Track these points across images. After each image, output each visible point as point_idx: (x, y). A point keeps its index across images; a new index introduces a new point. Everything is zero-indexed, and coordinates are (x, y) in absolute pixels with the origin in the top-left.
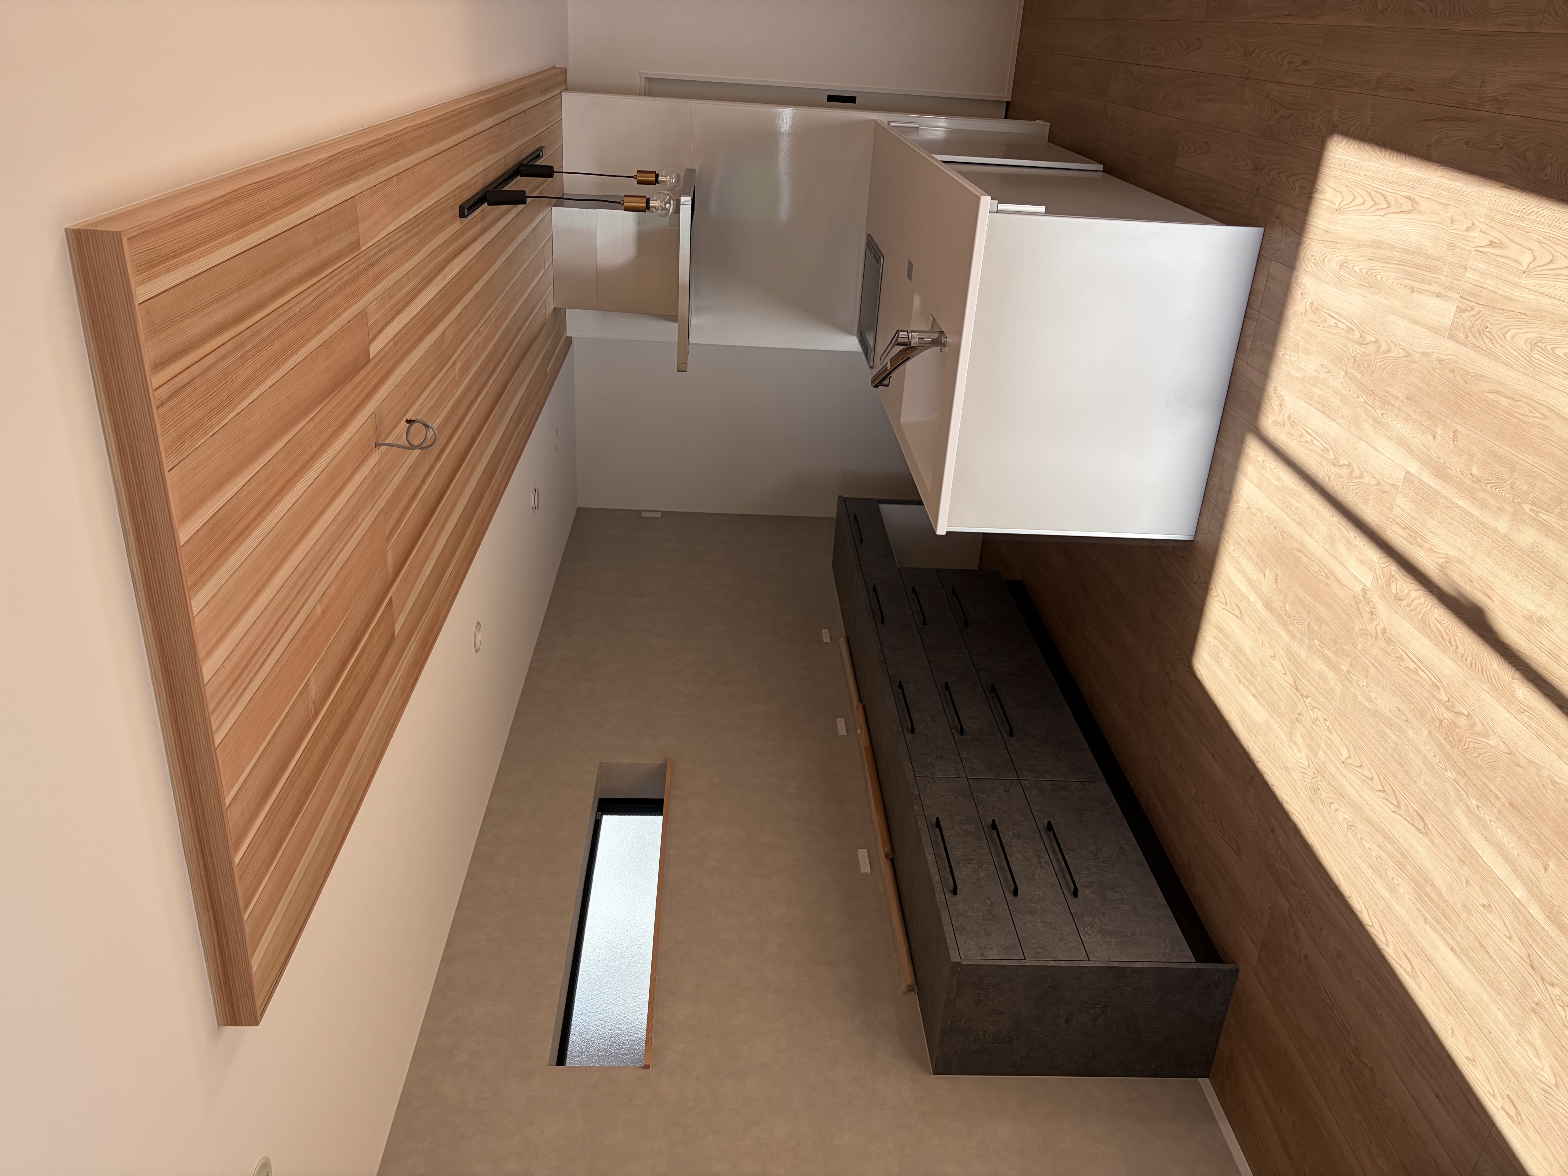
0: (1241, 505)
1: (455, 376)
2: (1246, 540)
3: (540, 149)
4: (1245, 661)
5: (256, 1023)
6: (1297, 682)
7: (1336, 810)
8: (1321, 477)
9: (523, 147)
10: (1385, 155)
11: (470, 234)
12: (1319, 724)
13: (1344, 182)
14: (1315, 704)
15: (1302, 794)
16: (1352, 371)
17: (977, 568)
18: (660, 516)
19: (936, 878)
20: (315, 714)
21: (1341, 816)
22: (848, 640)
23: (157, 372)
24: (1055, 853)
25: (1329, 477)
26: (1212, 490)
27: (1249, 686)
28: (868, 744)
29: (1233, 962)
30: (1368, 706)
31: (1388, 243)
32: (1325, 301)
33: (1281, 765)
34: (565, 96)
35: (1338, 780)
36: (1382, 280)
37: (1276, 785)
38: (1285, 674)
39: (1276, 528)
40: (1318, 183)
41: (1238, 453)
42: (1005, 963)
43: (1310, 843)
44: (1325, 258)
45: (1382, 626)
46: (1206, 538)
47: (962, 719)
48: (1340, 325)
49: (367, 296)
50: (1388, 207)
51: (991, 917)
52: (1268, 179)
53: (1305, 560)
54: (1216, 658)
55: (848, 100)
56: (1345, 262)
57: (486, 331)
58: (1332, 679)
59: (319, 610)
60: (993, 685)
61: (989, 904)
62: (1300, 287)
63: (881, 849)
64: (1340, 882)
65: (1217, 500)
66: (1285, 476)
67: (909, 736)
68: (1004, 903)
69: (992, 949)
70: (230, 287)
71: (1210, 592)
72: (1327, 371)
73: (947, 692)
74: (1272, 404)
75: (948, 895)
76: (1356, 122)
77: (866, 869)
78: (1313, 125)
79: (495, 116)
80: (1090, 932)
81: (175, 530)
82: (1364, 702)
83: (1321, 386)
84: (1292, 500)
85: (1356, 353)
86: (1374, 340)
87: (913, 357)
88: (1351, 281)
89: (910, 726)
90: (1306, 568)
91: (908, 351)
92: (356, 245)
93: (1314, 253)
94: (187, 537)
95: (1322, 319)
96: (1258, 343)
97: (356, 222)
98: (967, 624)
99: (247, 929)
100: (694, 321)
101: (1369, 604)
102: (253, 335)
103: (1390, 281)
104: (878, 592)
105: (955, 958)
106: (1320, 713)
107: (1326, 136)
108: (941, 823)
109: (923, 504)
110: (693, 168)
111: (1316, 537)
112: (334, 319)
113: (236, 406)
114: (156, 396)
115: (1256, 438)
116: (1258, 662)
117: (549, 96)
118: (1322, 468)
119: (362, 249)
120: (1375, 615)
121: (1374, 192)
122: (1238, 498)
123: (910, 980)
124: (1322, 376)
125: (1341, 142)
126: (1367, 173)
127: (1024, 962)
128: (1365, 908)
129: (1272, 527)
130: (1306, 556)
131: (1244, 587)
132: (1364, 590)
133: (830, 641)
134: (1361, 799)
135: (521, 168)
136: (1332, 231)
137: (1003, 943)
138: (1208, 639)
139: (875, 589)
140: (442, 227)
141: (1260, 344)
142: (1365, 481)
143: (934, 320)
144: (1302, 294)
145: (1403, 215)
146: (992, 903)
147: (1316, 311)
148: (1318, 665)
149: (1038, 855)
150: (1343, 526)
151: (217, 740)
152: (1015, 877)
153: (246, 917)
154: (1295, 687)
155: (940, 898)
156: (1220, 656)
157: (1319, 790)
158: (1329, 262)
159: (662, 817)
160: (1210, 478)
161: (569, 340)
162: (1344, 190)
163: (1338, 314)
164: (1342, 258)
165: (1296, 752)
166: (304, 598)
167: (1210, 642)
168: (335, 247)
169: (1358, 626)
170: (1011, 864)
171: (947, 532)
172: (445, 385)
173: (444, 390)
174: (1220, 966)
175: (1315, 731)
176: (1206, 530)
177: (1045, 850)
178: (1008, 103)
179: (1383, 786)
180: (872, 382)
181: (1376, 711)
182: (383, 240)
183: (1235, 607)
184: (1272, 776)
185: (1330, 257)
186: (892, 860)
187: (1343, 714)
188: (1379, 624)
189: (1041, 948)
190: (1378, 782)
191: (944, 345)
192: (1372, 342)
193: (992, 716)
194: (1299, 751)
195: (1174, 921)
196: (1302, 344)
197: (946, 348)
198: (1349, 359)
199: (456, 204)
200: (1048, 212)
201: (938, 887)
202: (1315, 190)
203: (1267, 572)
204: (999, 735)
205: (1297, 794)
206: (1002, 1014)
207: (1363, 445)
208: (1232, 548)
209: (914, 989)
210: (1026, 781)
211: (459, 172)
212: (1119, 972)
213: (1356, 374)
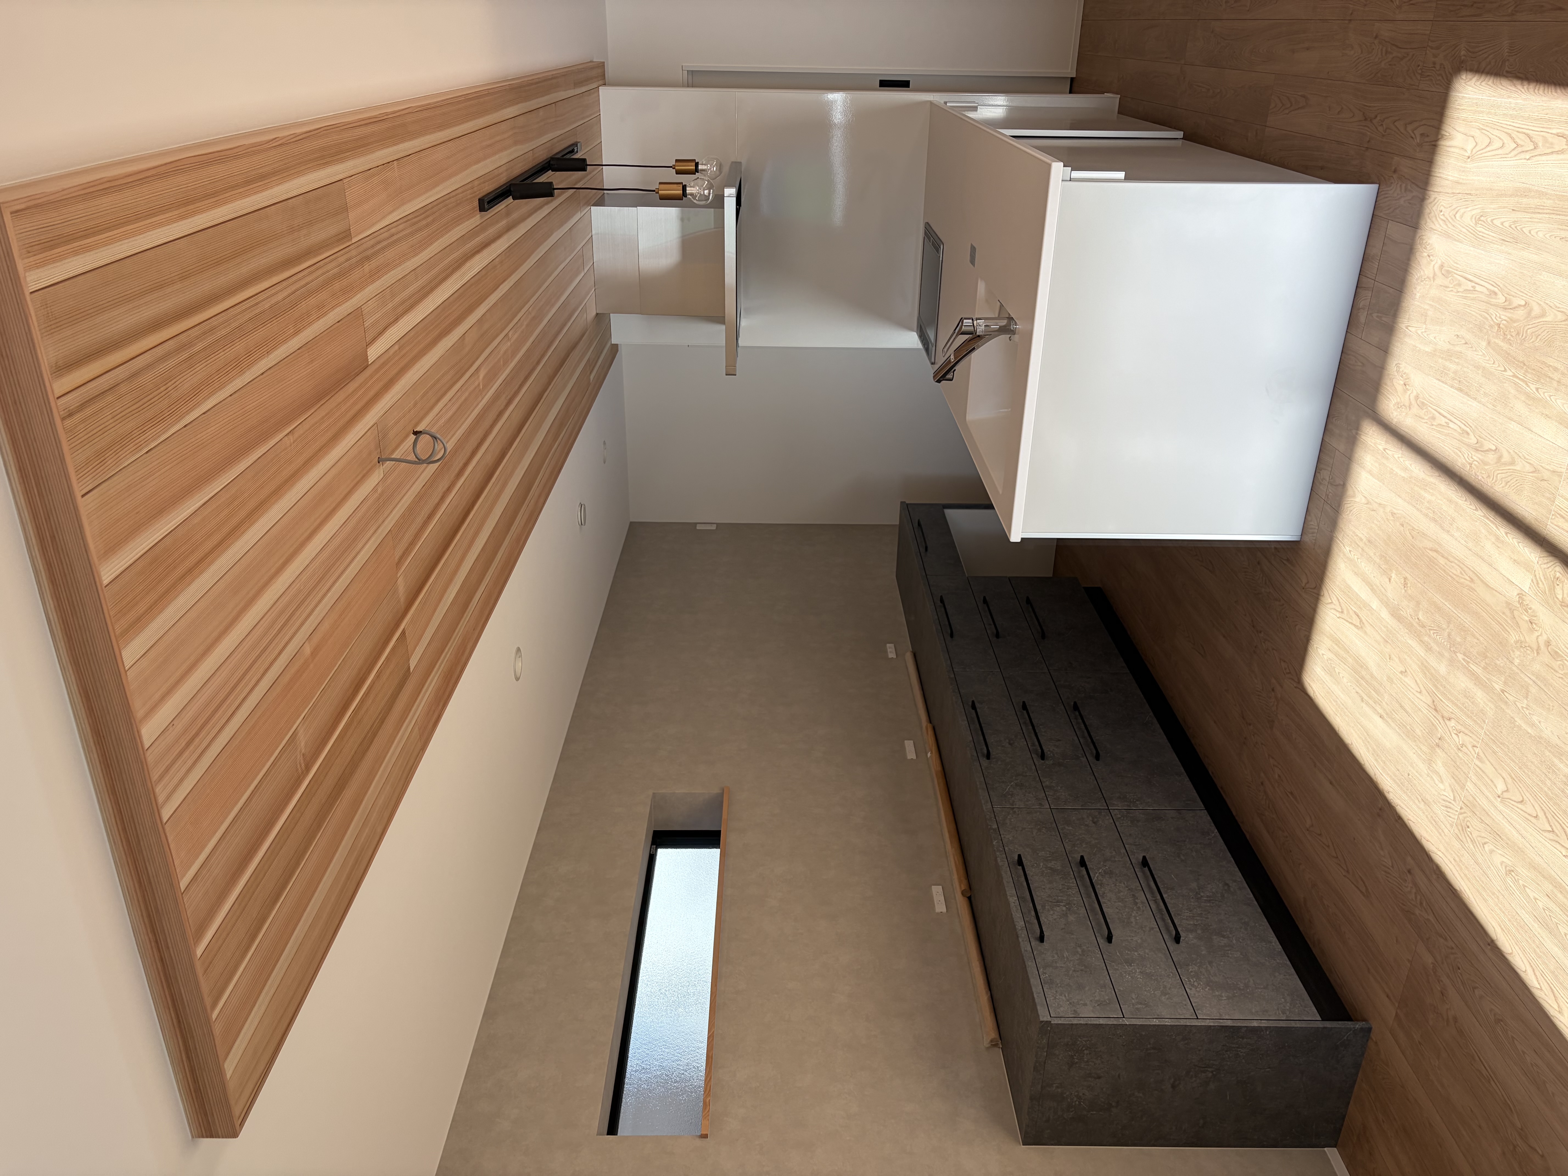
0: (1357, 500)
1: (479, 385)
2: (1365, 540)
3: (575, 144)
4: (1368, 677)
5: (234, 1134)
6: (1436, 702)
7: (1491, 851)
8: (1459, 465)
9: (555, 140)
10: (1528, 89)
11: (492, 231)
12: (1466, 750)
13: (1477, 124)
14: (1459, 727)
15: (1446, 831)
16: (1496, 341)
17: (1051, 576)
18: (715, 528)
19: (1020, 924)
20: (306, 768)
21: (1497, 859)
22: (915, 656)
23: (61, 376)
24: (1152, 893)
25: (1471, 464)
26: (1321, 483)
27: (1374, 705)
28: (939, 768)
29: (1364, 1020)
30: (1530, 731)
31: (1537, 190)
32: (1459, 263)
33: (1418, 797)
34: (603, 91)
35: (1494, 818)
36: (1530, 233)
37: (1412, 819)
38: (1420, 693)
39: (1403, 525)
40: (1443, 128)
41: (1352, 441)
42: (1102, 1021)
43: (1458, 889)
44: (1456, 213)
45: (1545, 637)
46: (1314, 538)
47: (1042, 742)
48: (1478, 288)
49: (362, 293)
50: (1535, 148)
51: (1083, 968)
52: (1381, 129)
53: (1442, 561)
54: (1331, 672)
55: (903, 84)
56: (1482, 216)
57: (516, 336)
58: (1481, 699)
59: (308, 650)
60: (1075, 703)
61: (1080, 953)
62: (1425, 248)
63: (958, 887)
64: (1498, 936)
65: (1327, 495)
66: (1413, 466)
67: (985, 762)
68: (1098, 951)
69: (1085, 1005)
70: (169, 276)
71: (1322, 598)
72: (1463, 342)
73: (1025, 712)
74: (1395, 384)
75: (1035, 943)
76: (1490, 55)
77: (940, 907)
78: (1434, 63)
79: (520, 105)
80: (1196, 984)
81: (94, 567)
82: (1524, 726)
83: (1457, 361)
84: (1422, 492)
85: (1500, 320)
86: (1523, 303)
87: (979, 347)
88: (1490, 237)
89: (985, 751)
90: (1444, 571)
91: (974, 340)
92: (346, 235)
93: (1442, 208)
94: (114, 574)
95: (1455, 283)
96: (1375, 315)
97: (344, 209)
98: (1043, 636)
99: (217, 1029)
100: (744, 323)
101: (1527, 612)
102: (204, 333)
103: (1541, 234)
104: (946, 604)
105: (1044, 1016)
106: (1467, 739)
107: (1451, 74)
108: (1023, 859)
109: (994, 508)
110: (738, 161)
111: (1455, 534)
112: (318, 318)
113: (182, 417)
114: (59, 407)
115: (1375, 423)
116: (1385, 679)
117: (584, 89)
118: (1460, 454)
119: (354, 241)
120: (1535, 624)
121: (1515, 133)
122: (1354, 492)
123: (993, 1035)
124: (1458, 348)
125: (1471, 79)
126: (1505, 112)
127: (1123, 1021)
128: (1530, 969)
129: (1398, 524)
130: (1443, 556)
131: (1364, 593)
132: (1521, 596)
133: (895, 657)
134: (1523, 840)
135: (551, 162)
136: (1464, 182)
137: (1097, 998)
138: (1321, 652)
139: (942, 601)
140: (458, 221)
141: (1377, 317)
142: (1518, 468)
143: (1001, 306)
144: (1429, 256)
145: (1555, 156)
146: (1083, 951)
147: (1447, 274)
148: (1462, 682)
149: (1133, 895)
150: (1490, 520)
151: (166, 814)
152: (1108, 921)
153: (214, 1016)
154: (1434, 707)
155: (1025, 946)
156: (1337, 671)
157: (1468, 827)
158: (1461, 217)
159: (719, 850)
160: (1318, 471)
161: (615, 348)
162: (1477, 133)
163: (1475, 276)
164: (1479, 211)
165: (1437, 782)
166: (287, 638)
167: (1323, 654)
168: (318, 234)
169: (1513, 637)
170: (1104, 906)
171: (1022, 539)
172: (467, 394)
173: (466, 400)
174: (1349, 1024)
175: (1461, 759)
176: (1315, 529)
177: (1141, 888)
178: (1072, 79)
179: (1551, 826)
180: (934, 377)
181: (1541, 738)
182: (382, 231)
183: (1354, 616)
184: (1407, 809)
185: (1462, 211)
186: (969, 898)
187: (1497, 740)
188: (1541, 635)
189: (1141, 1004)
190: (1545, 820)
191: (1013, 332)
192: (1520, 305)
193: (1076, 738)
194: (1442, 782)
195: (1293, 970)
196: (1430, 313)
197: (1016, 336)
198: (1491, 326)
199: (474, 197)
200: (1127, 178)
201: (1023, 934)
202: (1440, 137)
203: (1393, 576)
204: (1084, 759)
205: (1440, 831)
206: (1099, 1078)
207: (1513, 425)
208: (1348, 549)
209: (998, 1044)
210: (1116, 811)
211: (478, 161)
212: (1232, 1032)
213: (1502, 344)
